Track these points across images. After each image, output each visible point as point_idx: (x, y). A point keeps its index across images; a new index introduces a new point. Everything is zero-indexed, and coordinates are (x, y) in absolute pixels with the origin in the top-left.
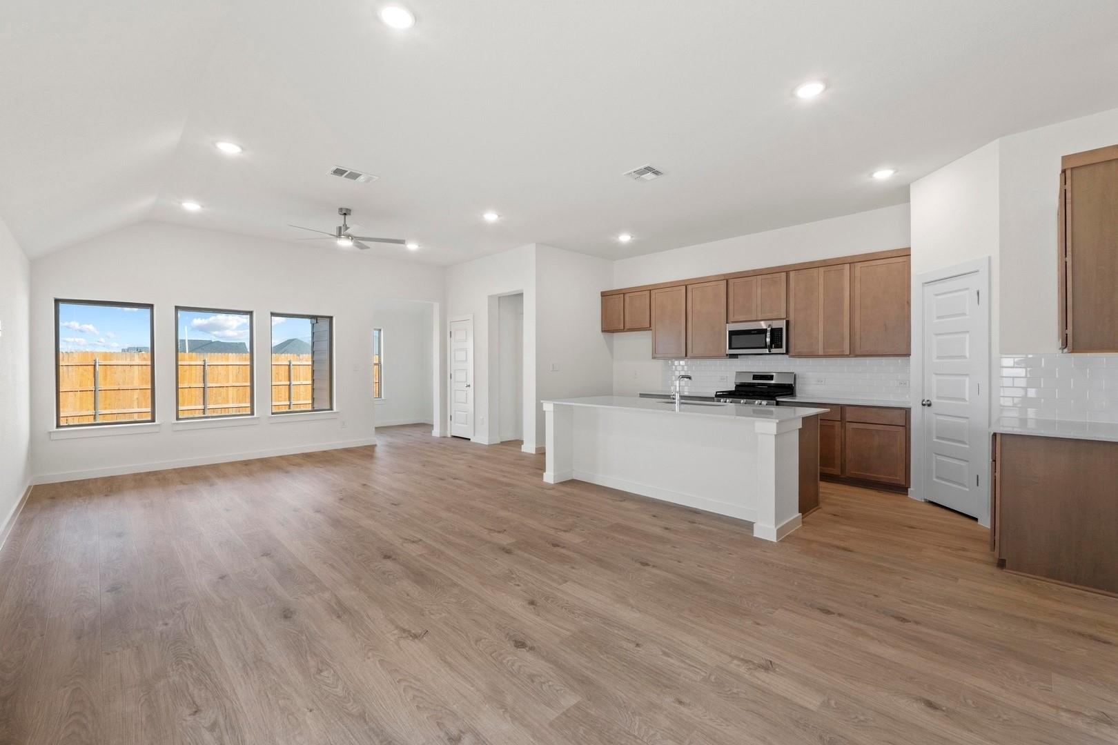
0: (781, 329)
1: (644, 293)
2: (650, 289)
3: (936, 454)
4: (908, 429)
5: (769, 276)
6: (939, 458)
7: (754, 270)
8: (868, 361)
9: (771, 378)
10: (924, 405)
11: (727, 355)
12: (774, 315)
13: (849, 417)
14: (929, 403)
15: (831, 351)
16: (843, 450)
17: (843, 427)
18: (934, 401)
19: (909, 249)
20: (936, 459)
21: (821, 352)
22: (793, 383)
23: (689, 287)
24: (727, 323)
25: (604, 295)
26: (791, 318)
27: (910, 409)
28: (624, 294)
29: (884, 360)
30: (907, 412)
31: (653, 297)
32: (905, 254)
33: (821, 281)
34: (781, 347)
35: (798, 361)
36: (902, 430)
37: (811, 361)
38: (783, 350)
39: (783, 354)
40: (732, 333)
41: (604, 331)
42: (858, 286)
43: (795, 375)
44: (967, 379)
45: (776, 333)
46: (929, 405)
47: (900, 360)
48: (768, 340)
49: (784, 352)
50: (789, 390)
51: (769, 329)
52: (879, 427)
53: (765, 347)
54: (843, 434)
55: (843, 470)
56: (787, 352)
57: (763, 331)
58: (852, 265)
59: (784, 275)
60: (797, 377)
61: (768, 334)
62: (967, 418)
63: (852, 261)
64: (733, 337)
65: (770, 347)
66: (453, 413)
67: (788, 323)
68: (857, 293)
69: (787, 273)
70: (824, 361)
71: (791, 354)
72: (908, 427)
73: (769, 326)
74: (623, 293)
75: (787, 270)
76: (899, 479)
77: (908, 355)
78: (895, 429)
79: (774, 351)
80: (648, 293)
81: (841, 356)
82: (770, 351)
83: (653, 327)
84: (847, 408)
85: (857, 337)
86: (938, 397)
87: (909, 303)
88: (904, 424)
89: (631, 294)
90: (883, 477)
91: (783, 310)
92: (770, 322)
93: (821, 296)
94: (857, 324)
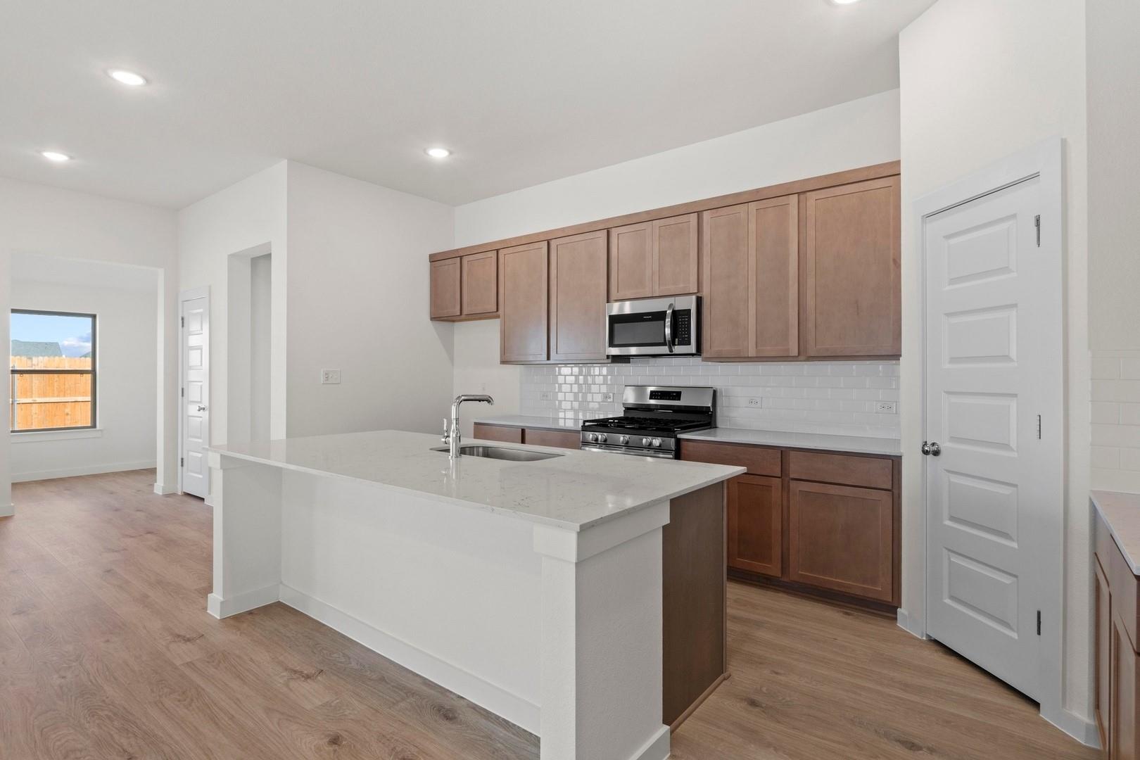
0: (689, 311)
1: (489, 254)
2: (497, 249)
3: (949, 550)
4: (896, 495)
5: (672, 221)
6: (955, 559)
7: (648, 212)
8: (829, 367)
9: (677, 396)
10: (926, 453)
11: (608, 357)
12: (680, 288)
13: (795, 469)
14: (935, 448)
15: (769, 350)
16: (784, 532)
17: (785, 488)
18: (944, 445)
19: (897, 163)
20: (950, 562)
21: (752, 352)
22: (710, 405)
23: (553, 244)
24: (608, 302)
25: (434, 259)
26: (705, 293)
27: (900, 457)
28: (461, 257)
29: (854, 366)
30: (895, 463)
31: (501, 261)
32: (891, 172)
33: (752, 226)
34: (689, 344)
35: (721, 368)
36: (885, 498)
37: (740, 368)
38: (692, 348)
39: (693, 355)
40: (615, 320)
41: (434, 318)
42: (811, 232)
43: (715, 392)
44: (1013, 404)
45: (680, 318)
46: (936, 453)
47: (881, 366)
48: (668, 331)
49: (694, 351)
50: (704, 418)
51: (669, 312)
52: (847, 491)
53: (664, 344)
54: (785, 503)
55: (784, 568)
56: (699, 351)
57: (660, 316)
58: (802, 196)
59: (694, 217)
60: (718, 394)
61: (668, 321)
62: (1015, 486)
63: (801, 190)
64: (616, 326)
65: (673, 343)
66: (185, 452)
67: (699, 301)
68: (811, 244)
69: (699, 213)
70: (761, 368)
71: (704, 355)
72: (896, 491)
73: (671, 306)
74: (459, 256)
75: (698, 210)
76: (880, 590)
77: (896, 356)
78: (874, 495)
79: (678, 349)
80: (493, 254)
81: (785, 358)
82: (671, 351)
83: (501, 312)
84: (792, 453)
85: (811, 325)
86: (954, 439)
87: (897, 263)
88: (890, 488)
89: (471, 258)
90: (855, 586)
91: (694, 278)
92: (671, 300)
93: (752, 252)
94: (810, 302)
